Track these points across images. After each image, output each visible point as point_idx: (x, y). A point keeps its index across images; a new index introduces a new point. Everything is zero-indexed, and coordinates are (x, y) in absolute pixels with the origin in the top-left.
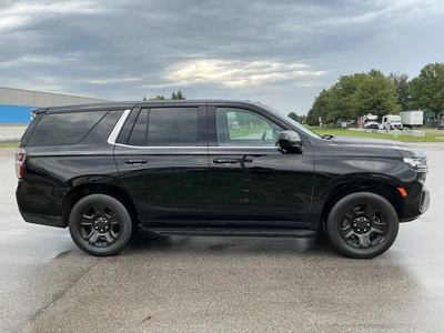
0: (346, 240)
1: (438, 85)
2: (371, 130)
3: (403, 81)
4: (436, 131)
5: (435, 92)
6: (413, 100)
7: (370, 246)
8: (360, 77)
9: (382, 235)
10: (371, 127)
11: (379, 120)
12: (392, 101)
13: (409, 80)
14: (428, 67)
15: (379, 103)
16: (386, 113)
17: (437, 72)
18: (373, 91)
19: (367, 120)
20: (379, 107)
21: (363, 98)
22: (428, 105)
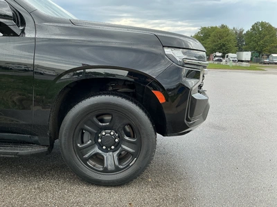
0: (85, 161)
1: (262, 35)
2: (217, 63)
3: (241, 32)
4: (258, 64)
5: (259, 40)
6: (246, 44)
7: (117, 169)
8: (213, 29)
9: (134, 155)
10: (218, 60)
11: (223, 57)
12: (232, 44)
13: (245, 32)
14: (256, 24)
15: (224, 45)
16: (228, 52)
17: (262, 27)
18: (221, 37)
19: (216, 56)
20: (224, 48)
21: (214, 42)
22: (254, 48)
